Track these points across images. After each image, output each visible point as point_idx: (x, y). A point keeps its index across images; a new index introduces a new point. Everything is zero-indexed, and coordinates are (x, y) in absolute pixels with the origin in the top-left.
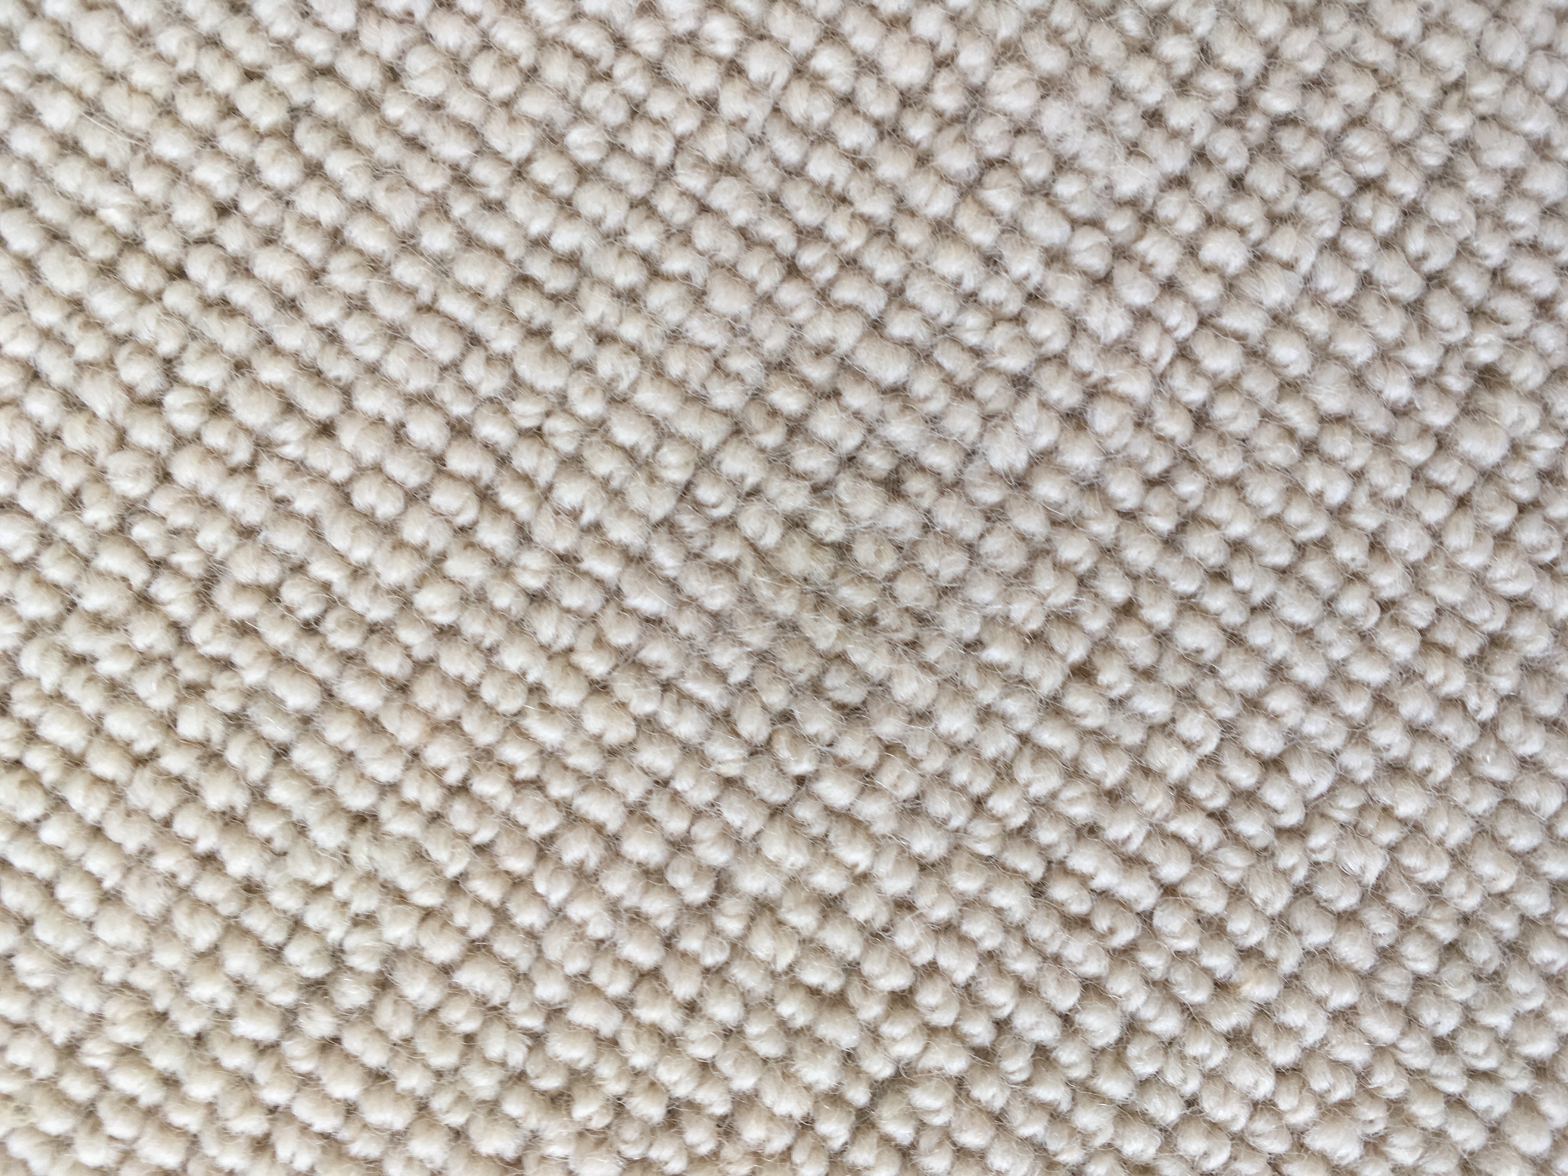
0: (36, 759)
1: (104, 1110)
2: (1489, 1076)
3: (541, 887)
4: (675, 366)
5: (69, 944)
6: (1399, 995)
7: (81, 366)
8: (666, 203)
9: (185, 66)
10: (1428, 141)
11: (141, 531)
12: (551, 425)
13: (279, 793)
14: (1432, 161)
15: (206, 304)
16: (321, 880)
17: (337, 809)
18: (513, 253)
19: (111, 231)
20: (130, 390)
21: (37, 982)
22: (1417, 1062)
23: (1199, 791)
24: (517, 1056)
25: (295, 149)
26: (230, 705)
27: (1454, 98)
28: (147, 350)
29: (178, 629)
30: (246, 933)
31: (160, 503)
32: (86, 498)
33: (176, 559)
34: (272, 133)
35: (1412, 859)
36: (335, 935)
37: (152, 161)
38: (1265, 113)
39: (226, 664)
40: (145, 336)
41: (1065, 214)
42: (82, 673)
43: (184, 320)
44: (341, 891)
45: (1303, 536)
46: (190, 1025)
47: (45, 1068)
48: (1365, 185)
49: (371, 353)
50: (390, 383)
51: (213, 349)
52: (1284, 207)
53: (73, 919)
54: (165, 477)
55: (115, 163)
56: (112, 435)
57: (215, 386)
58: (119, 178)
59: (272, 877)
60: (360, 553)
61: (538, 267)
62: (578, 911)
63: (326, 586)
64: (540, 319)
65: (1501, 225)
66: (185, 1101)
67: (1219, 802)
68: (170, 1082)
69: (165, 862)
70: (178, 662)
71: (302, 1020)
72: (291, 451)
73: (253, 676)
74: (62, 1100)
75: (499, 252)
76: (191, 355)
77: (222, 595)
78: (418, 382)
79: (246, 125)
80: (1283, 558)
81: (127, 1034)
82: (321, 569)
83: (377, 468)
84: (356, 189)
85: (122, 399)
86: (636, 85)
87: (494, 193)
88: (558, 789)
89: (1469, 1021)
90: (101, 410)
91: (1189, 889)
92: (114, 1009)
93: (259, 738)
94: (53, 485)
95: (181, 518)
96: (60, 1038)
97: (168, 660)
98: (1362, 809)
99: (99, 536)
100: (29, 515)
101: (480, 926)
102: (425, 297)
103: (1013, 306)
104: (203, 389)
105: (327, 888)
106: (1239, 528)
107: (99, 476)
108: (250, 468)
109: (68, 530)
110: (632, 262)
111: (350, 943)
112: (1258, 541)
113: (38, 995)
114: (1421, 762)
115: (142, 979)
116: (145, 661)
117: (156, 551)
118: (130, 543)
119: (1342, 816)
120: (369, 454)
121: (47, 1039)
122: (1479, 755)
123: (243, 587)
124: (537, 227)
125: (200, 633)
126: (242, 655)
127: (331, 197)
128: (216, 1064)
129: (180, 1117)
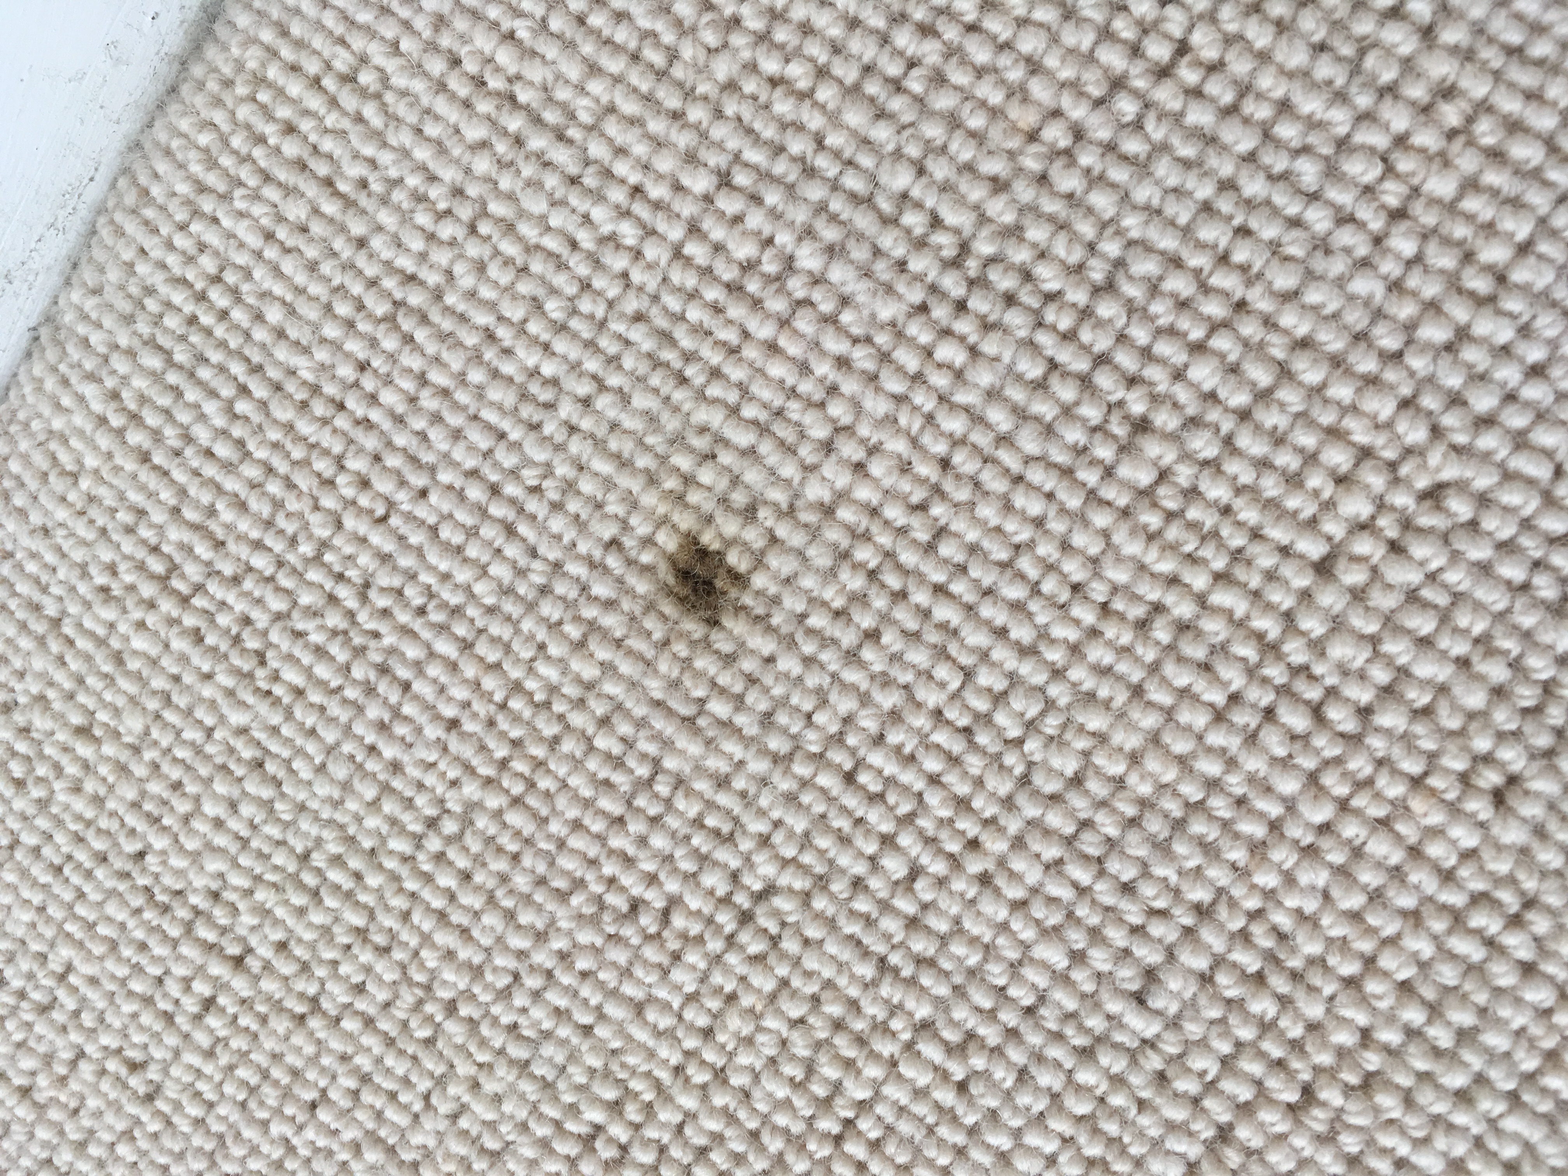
0: (278, 690)
1: (323, 892)
2: (1163, 914)
3: (552, 766)
4: (613, 445)
5: (301, 796)
6: (1093, 851)
7: (295, 463)
8: (604, 342)
9: (336, 282)
10: (1093, 262)
11: (328, 557)
12: (545, 484)
13: (408, 709)
14: (1097, 276)
15: (358, 423)
16: (431, 759)
17: (437, 717)
18: (518, 379)
19: (304, 383)
20: (319, 475)
21: (286, 817)
22: (1108, 900)
23: (951, 714)
24: (541, 868)
25: (397, 328)
26: (378, 658)
27: (1110, 231)
28: (326, 452)
29: (351, 615)
30: (393, 791)
31: (337, 541)
32: (300, 539)
33: (348, 574)
34: (384, 319)
35: (1099, 760)
36: (439, 790)
37: (323, 341)
38: (978, 257)
39: (376, 635)
40: (325, 444)
41: (848, 335)
42: (300, 642)
43: (344, 434)
44: (442, 766)
45: (1017, 539)
46: (367, 844)
47: (291, 868)
48: (1050, 297)
49: (444, 447)
50: (456, 465)
51: (361, 450)
52: (992, 318)
53: (301, 781)
54: (339, 525)
55: (304, 342)
56: (311, 502)
57: (364, 471)
58: (306, 351)
59: (405, 759)
60: (443, 566)
61: (534, 388)
62: (573, 781)
63: (429, 587)
64: (536, 419)
65: (1147, 317)
66: (366, 888)
67: (964, 721)
68: (358, 876)
69: (347, 748)
70: (352, 634)
71: (424, 842)
72: (405, 507)
73: (388, 640)
74: (301, 886)
75: (510, 380)
76: (349, 455)
77: (372, 594)
78: (470, 463)
79: (370, 316)
80: (1003, 555)
81: (334, 848)
82: (425, 578)
83: (450, 516)
84: (431, 349)
85: (315, 482)
86: (583, 270)
87: (507, 343)
88: (559, 707)
89: (1145, 873)
90: (305, 489)
91: (945, 779)
92: (326, 834)
93: (395, 678)
94: (281, 532)
95: (348, 550)
96: (299, 849)
97: (345, 632)
98: (1064, 726)
99: (307, 561)
100: (270, 550)
101: (517, 789)
102: (472, 411)
103: (817, 397)
104: (358, 474)
105: (433, 765)
106: (972, 536)
107: (306, 526)
108: (384, 519)
109: (291, 558)
110: (586, 380)
111: (448, 796)
112: (986, 544)
113: (286, 825)
114: (1103, 693)
115: (339, 817)
116: (335, 633)
117: (337, 568)
118: (324, 565)
119: (1050, 731)
120: (446, 508)
121: (292, 850)
122: (1146, 686)
123: (382, 590)
124: (531, 362)
125: (362, 617)
126: (383, 627)
127: (416, 355)
128: (380, 866)
129: (363, 898)
